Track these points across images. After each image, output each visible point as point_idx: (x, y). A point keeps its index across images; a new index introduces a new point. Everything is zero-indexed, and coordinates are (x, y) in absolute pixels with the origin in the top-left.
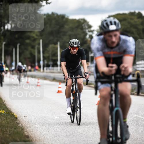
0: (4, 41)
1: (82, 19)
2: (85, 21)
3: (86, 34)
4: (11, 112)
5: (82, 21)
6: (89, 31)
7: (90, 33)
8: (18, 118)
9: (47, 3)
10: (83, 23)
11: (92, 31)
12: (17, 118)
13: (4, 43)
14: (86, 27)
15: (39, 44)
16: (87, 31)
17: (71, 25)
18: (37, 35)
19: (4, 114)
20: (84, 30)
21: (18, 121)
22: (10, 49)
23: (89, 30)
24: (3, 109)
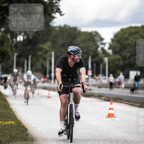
0: (16, 53)
1: (94, 32)
2: (97, 34)
3: (98, 47)
4: (21, 123)
5: (94, 34)
6: (101, 44)
7: (102, 46)
8: (28, 130)
9: (61, 15)
10: (95, 36)
11: (104, 44)
12: (26, 129)
13: (16, 54)
14: (98, 39)
15: (51, 56)
16: (99, 43)
17: (83, 38)
18: (49, 47)
19: (14, 125)
20: (96, 43)
21: (28, 133)
22: (22, 60)
23: (101, 42)
24: (13, 120)
